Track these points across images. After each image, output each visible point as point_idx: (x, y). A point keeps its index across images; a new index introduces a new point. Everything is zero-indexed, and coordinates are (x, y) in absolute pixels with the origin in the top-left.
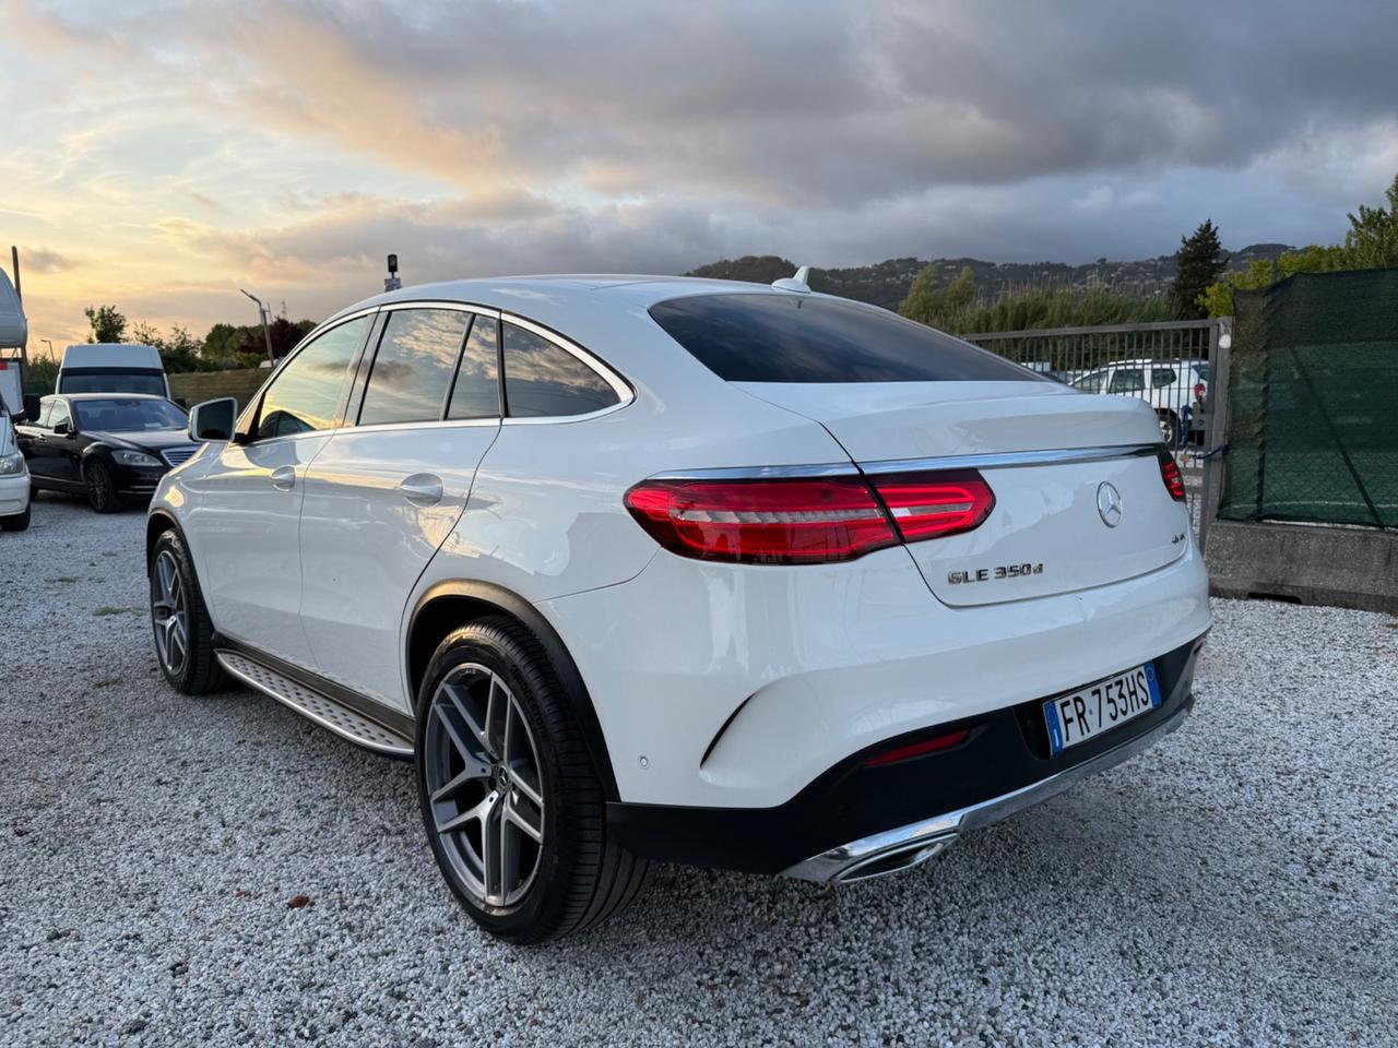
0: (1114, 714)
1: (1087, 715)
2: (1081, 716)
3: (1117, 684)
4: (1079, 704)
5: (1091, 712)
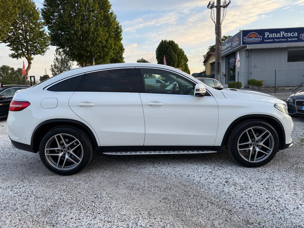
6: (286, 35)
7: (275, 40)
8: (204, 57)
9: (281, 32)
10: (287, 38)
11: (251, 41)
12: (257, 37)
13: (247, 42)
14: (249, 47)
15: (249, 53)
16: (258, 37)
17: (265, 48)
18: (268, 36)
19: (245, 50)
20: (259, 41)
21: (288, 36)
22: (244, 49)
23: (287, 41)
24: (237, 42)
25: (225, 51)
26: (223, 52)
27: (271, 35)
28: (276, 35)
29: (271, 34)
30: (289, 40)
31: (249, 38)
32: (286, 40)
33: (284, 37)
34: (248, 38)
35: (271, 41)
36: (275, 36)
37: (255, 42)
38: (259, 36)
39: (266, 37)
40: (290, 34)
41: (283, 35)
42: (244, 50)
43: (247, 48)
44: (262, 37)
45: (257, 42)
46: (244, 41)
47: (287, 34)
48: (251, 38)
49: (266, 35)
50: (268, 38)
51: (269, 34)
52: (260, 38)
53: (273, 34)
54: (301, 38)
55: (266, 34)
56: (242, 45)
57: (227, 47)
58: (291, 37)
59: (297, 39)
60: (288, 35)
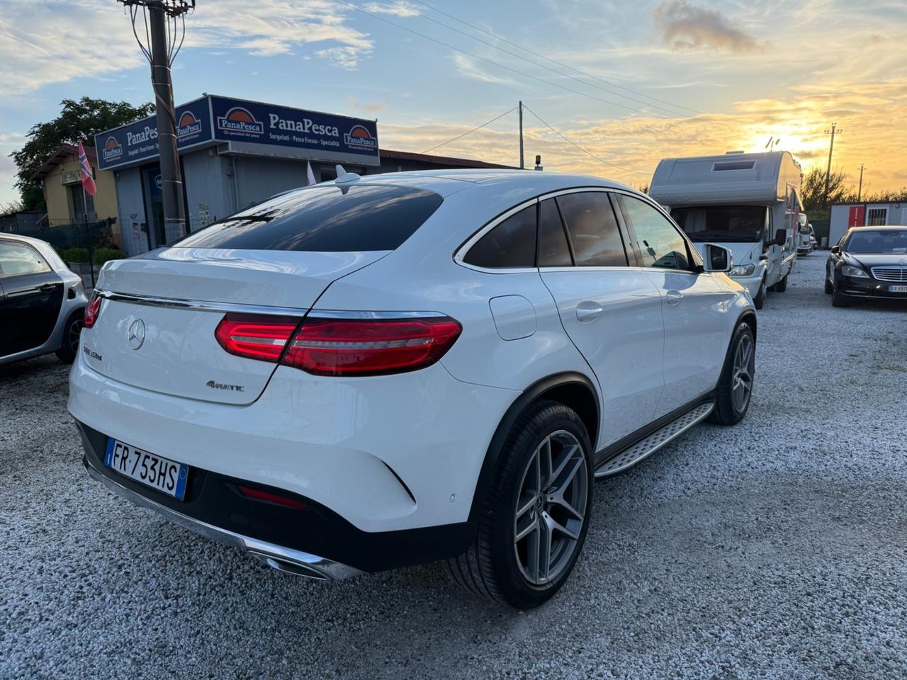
0: (144, 475)
1: (127, 461)
2: (124, 459)
3: (153, 459)
4: (126, 451)
5: (130, 461)
6: (315, 130)
7: (294, 138)
8: (16, 157)
9: (306, 120)
10: (318, 137)
11: (238, 132)
12: (251, 121)
13: (227, 133)
14: (233, 147)
15: (231, 165)
16: (253, 124)
17: (272, 155)
18: (276, 124)
19: (222, 156)
20: (258, 136)
21: (321, 133)
22: (219, 153)
23: (319, 147)
24: (197, 129)
25: (142, 150)
26: (136, 152)
27: (284, 124)
28: (296, 126)
29: (283, 121)
30: (324, 143)
31: (231, 122)
32: (316, 142)
33: (311, 135)
34: (228, 120)
35: (285, 139)
36: (294, 129)
37: (247, 135)
38: (257, 121)
39: (272, 126)
40: (324, 129)
41: (310, 129)
42: (217, 155)
43: (227, 149)
44: (264, 124)
45: (252, 136)
46: (219, 128)
47: (317, 128)
48: (237, 122)
49: (273, 122)
50: (277, 131)
51: (279, 119)
52: (260, 125)
53: (289, 122)
54: (345, 143)
55: (274, 119)
56: (216, 138)
57: (152, 137)
58: (326, 137)
59: (338, 145)
60: (319, 130)
